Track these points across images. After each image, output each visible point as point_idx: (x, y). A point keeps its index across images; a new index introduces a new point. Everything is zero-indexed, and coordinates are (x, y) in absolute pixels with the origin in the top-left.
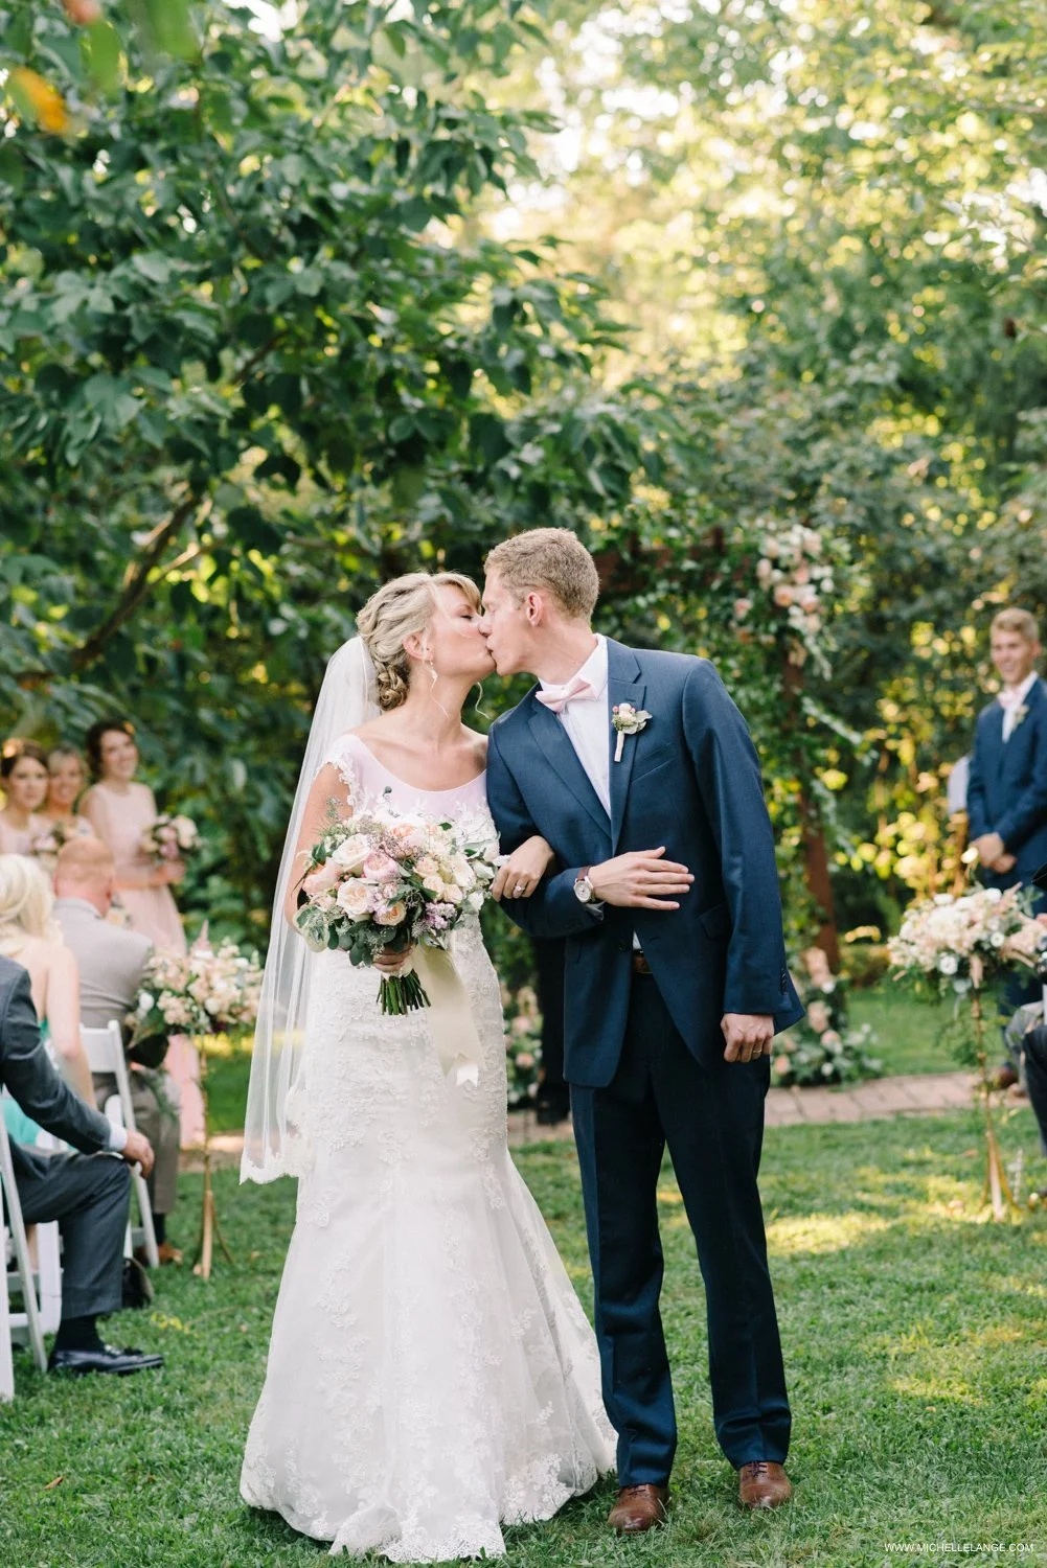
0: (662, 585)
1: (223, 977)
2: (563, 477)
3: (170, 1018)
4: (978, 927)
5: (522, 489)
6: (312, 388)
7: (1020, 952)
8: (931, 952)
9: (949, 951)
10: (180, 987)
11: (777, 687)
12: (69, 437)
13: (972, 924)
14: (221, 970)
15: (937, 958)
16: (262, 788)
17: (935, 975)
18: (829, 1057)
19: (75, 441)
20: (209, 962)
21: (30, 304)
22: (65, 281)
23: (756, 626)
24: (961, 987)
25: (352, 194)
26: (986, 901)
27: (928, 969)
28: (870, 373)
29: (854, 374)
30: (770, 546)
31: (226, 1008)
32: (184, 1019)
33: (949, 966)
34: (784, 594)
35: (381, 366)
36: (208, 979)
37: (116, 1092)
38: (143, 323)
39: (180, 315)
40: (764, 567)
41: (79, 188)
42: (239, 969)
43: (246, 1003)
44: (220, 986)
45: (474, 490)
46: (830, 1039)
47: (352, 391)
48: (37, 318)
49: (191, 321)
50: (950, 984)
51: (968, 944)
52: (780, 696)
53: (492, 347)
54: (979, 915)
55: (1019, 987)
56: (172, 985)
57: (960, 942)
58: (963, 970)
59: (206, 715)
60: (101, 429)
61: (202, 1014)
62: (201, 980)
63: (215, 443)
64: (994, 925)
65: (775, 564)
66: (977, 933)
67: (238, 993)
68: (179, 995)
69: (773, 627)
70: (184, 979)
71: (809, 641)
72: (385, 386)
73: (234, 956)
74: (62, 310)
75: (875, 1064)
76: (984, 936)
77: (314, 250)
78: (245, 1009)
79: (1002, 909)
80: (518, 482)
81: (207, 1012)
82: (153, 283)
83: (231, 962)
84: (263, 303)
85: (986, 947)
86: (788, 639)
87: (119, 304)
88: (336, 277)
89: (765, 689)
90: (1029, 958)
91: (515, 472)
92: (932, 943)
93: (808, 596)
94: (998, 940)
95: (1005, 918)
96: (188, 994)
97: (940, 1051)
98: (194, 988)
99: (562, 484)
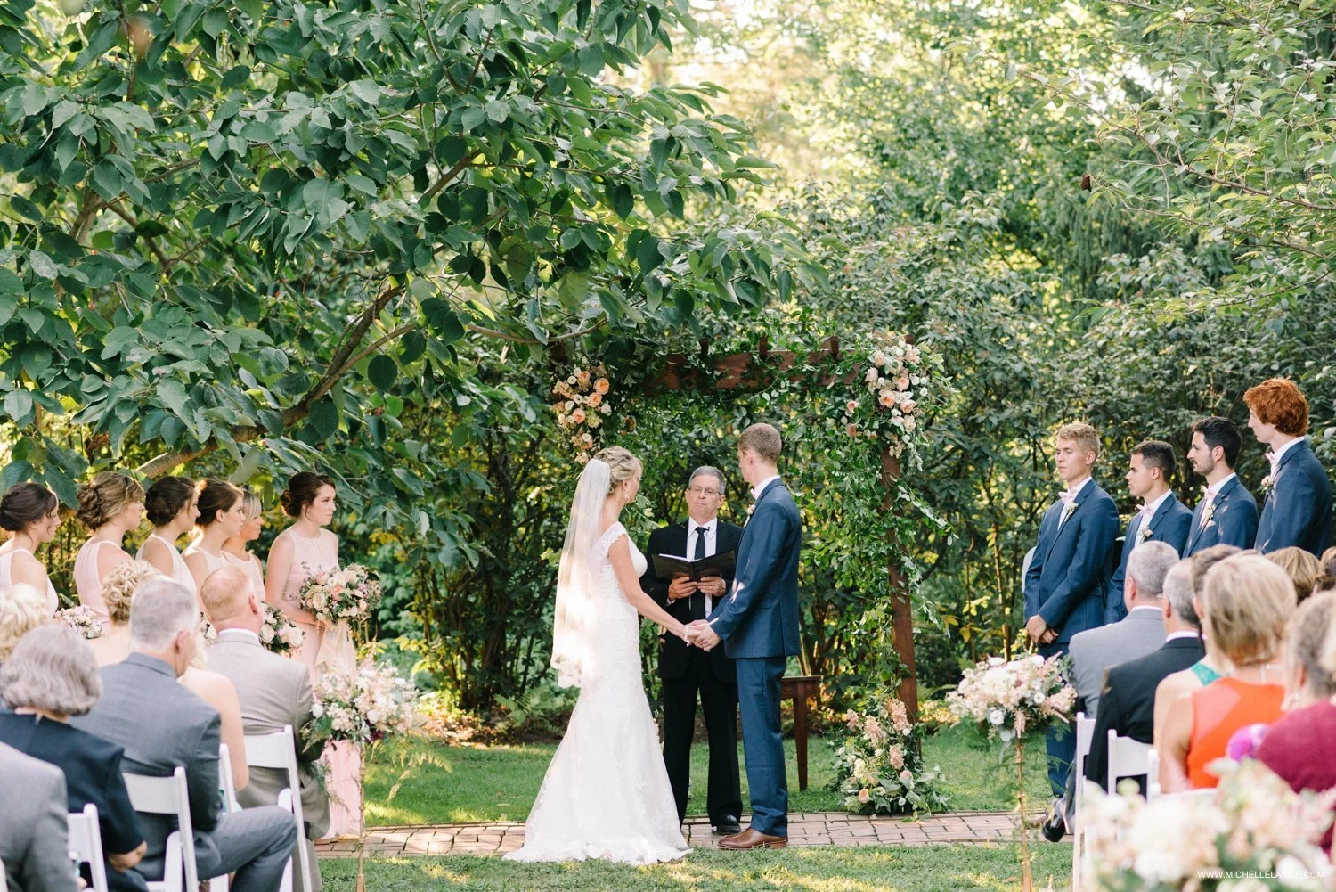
0: (785, 383)
1: (383, 693)
2: (705, 289)
3: (336, 725)
4: (1024, 686)
5: (670, 296)
6: (497, 202)
7: (1058, 710)
8: (983, 705)
9: (998, 705)
10: (347, 700)
11: (878, 475)
12: (287, 231)
13: (1018, 684)
14: (382, 687)
15: (987, 712)
16: (444, 537)
17: (985, 725)
18: (904, 791)
19: (292, 235)
20: (373, 680)
21: (262, 118)
22: (294, 99)
23: (862, 423)
24: (1006, 736)
25: (540, 40)
26: (1032, 665)
27: (979, 720)
28: (978, 215)
29: (964, 214)
30: (878, 356)
31: (384, 719)
32: (348, 727)
33: (997, 718)
34: (888, 397)
35: (556, 185)
36: (371, 694)
37: (287, 785)
38: (356, 139)
39: (388, 133)
40: (872, 374)
41: (311, 22)
42: (397, 687)
43: (402, 716)
44: (381, 700)
45: (629, 294)
46: (906, 777)
47: (531, 206)
48: (266, 128)
49: (396, 138)
50: (997, 734)
51: (1014, 700)
52: (879, 482)
53: (651, 175)
54: (1025, 677)
55: (1055, 740)
56: (340, 698)
57: (1007, 698)
58: (1009, 722)
59: (398, 472)
60: (314, 225)
61: (364, 723)
62: (366, 693)
63: (411, 243)
64: (1037, 685)
65: (881, 372)
66: (1022, 692)
67: (396, 707)
68: (347, 707)
69: (876, 425)
70: (350, 693)
71: (906, 438)
72: (560, 202)
73: (393, 675)
74: (288, 123)
75: (943, 800)
76: (1028, 695)
77: (506, 85)
78: (401, 721)
79: (1045, 672)
80: (667, 290)
81: (367, 722)
82: (366, 105)
83: (391, 680)
84: (460, 127)
85: (1029, 704)
86: (888, 435)
87: (336, 121)
88: (521, 109)
89: (867, 476)
90: (1064, 715)
91: (665, 280)
92: (984, 697)
93: (906, 400)
94: (1040, 698)
95: (1046, 680)
96: (353, 705)
97: (988, 791)
98: (359, 702)
99: (704, 293)
